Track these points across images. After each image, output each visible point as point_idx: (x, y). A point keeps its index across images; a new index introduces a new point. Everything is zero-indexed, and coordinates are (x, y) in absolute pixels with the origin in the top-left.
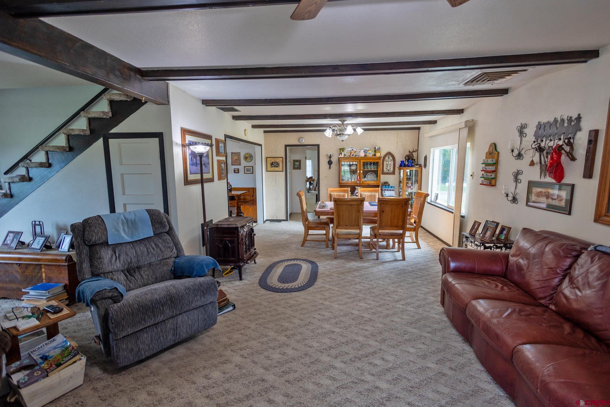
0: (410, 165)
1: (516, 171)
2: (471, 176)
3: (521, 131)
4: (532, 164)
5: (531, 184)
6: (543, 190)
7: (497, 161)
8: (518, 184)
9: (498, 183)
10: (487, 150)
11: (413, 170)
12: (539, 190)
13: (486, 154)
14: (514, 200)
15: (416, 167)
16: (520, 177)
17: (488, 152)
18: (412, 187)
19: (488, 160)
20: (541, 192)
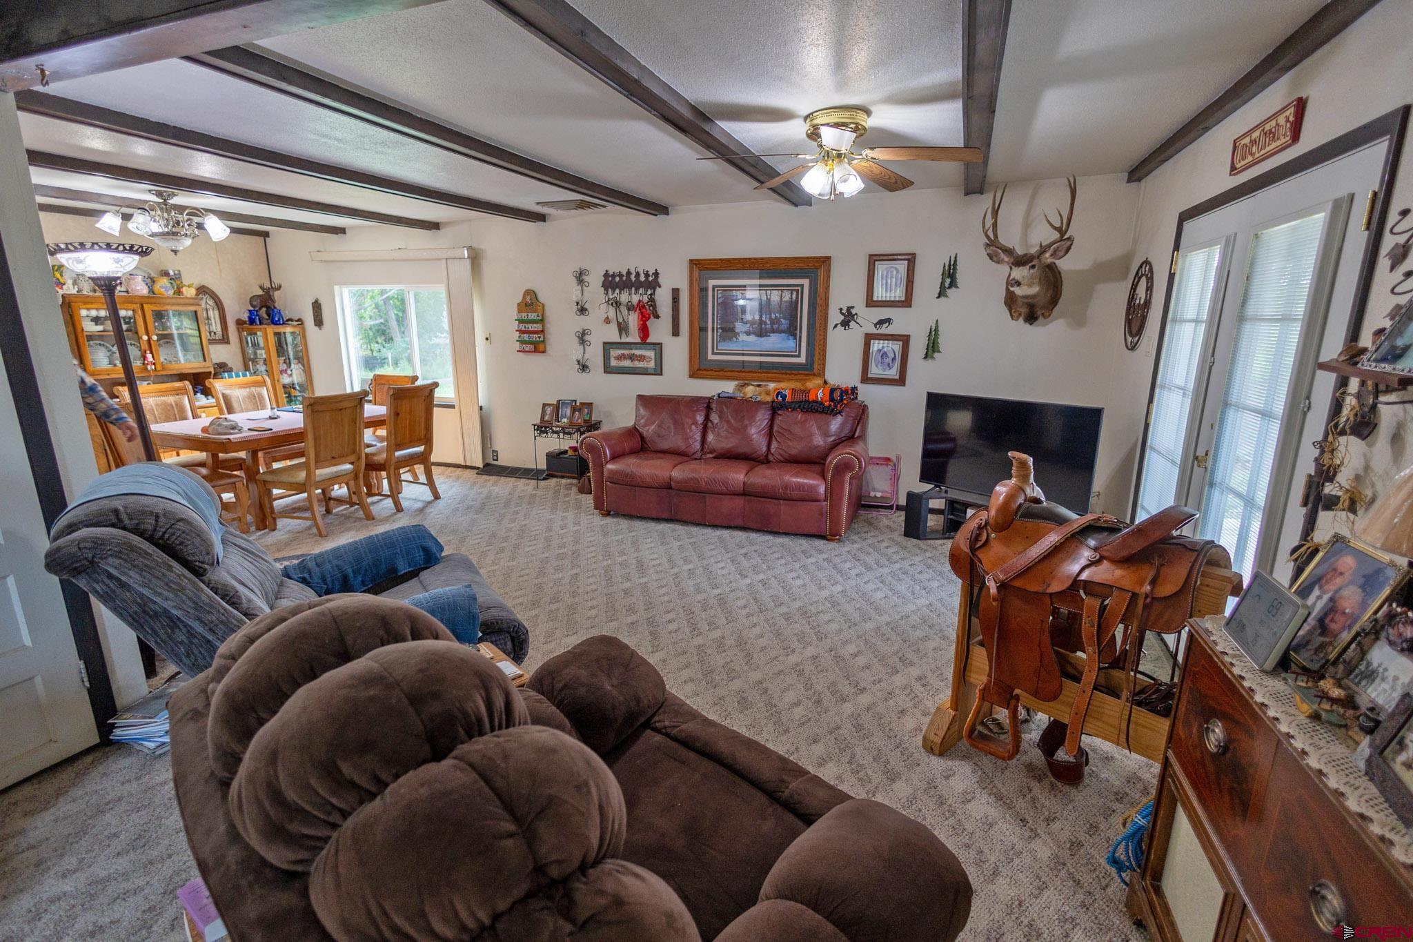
0: (279, 320)
1: (581, 331)
2: (487, 339)
3: (580, 277)
4: (607, 321)
5: (608, 346)
6: (626, 352)
7: (543, 316)
8: (586, 347)
9: (548, 348)
10: (519, 299)
11: (284, 333)
12: (620, 352)
13: (519, 305)
14: (584, 367)
15: (294, 326)
16: (587, 337)
17: (522, 302)
18: (289, 372)
19: (530, 315)
20: (623, 354)
